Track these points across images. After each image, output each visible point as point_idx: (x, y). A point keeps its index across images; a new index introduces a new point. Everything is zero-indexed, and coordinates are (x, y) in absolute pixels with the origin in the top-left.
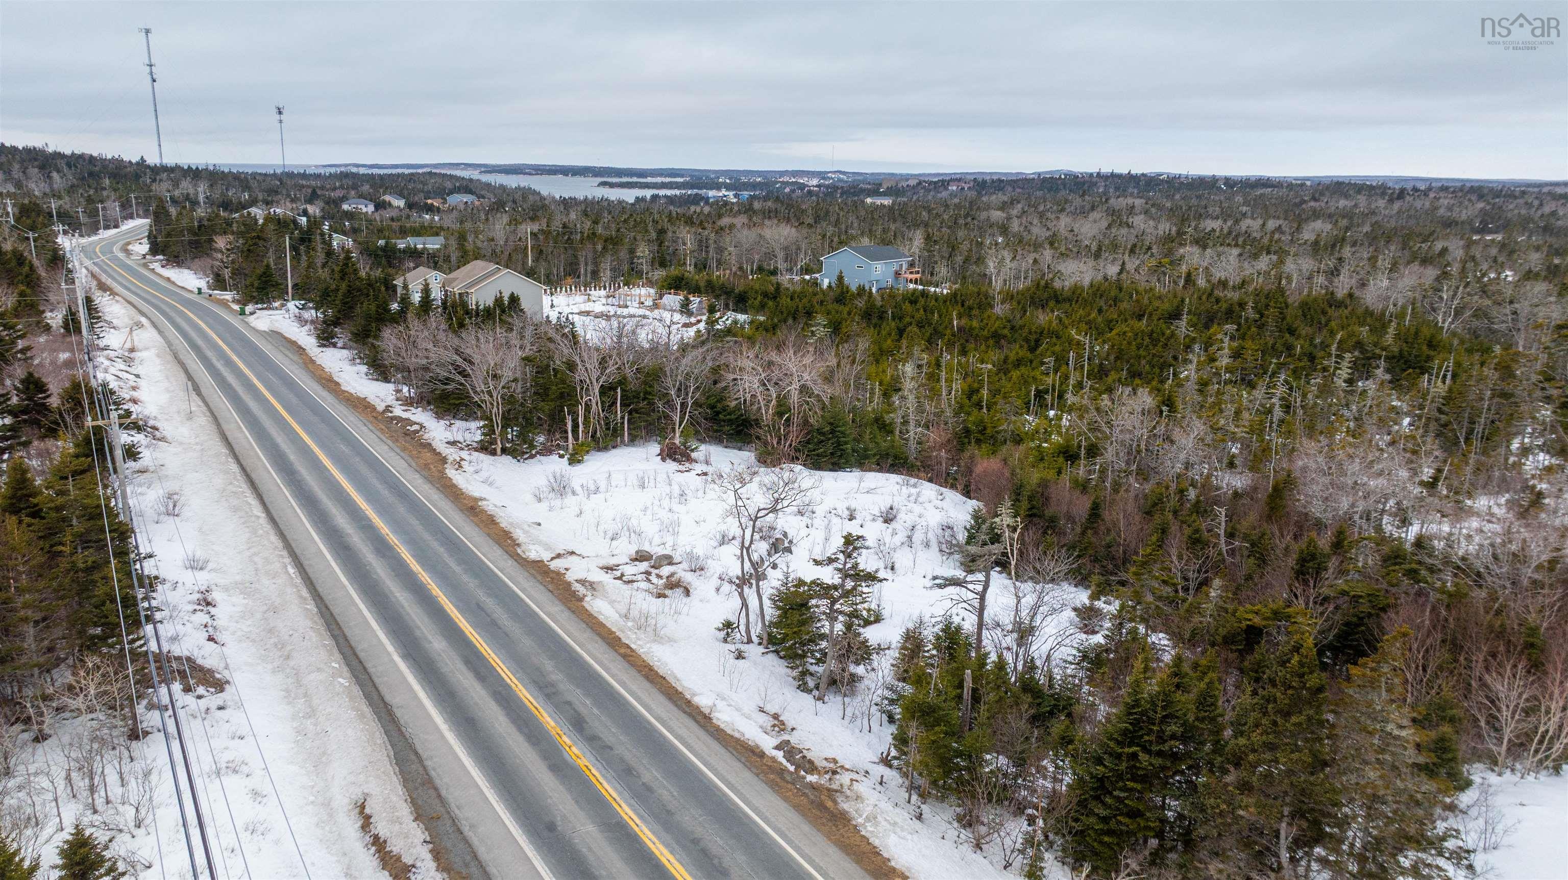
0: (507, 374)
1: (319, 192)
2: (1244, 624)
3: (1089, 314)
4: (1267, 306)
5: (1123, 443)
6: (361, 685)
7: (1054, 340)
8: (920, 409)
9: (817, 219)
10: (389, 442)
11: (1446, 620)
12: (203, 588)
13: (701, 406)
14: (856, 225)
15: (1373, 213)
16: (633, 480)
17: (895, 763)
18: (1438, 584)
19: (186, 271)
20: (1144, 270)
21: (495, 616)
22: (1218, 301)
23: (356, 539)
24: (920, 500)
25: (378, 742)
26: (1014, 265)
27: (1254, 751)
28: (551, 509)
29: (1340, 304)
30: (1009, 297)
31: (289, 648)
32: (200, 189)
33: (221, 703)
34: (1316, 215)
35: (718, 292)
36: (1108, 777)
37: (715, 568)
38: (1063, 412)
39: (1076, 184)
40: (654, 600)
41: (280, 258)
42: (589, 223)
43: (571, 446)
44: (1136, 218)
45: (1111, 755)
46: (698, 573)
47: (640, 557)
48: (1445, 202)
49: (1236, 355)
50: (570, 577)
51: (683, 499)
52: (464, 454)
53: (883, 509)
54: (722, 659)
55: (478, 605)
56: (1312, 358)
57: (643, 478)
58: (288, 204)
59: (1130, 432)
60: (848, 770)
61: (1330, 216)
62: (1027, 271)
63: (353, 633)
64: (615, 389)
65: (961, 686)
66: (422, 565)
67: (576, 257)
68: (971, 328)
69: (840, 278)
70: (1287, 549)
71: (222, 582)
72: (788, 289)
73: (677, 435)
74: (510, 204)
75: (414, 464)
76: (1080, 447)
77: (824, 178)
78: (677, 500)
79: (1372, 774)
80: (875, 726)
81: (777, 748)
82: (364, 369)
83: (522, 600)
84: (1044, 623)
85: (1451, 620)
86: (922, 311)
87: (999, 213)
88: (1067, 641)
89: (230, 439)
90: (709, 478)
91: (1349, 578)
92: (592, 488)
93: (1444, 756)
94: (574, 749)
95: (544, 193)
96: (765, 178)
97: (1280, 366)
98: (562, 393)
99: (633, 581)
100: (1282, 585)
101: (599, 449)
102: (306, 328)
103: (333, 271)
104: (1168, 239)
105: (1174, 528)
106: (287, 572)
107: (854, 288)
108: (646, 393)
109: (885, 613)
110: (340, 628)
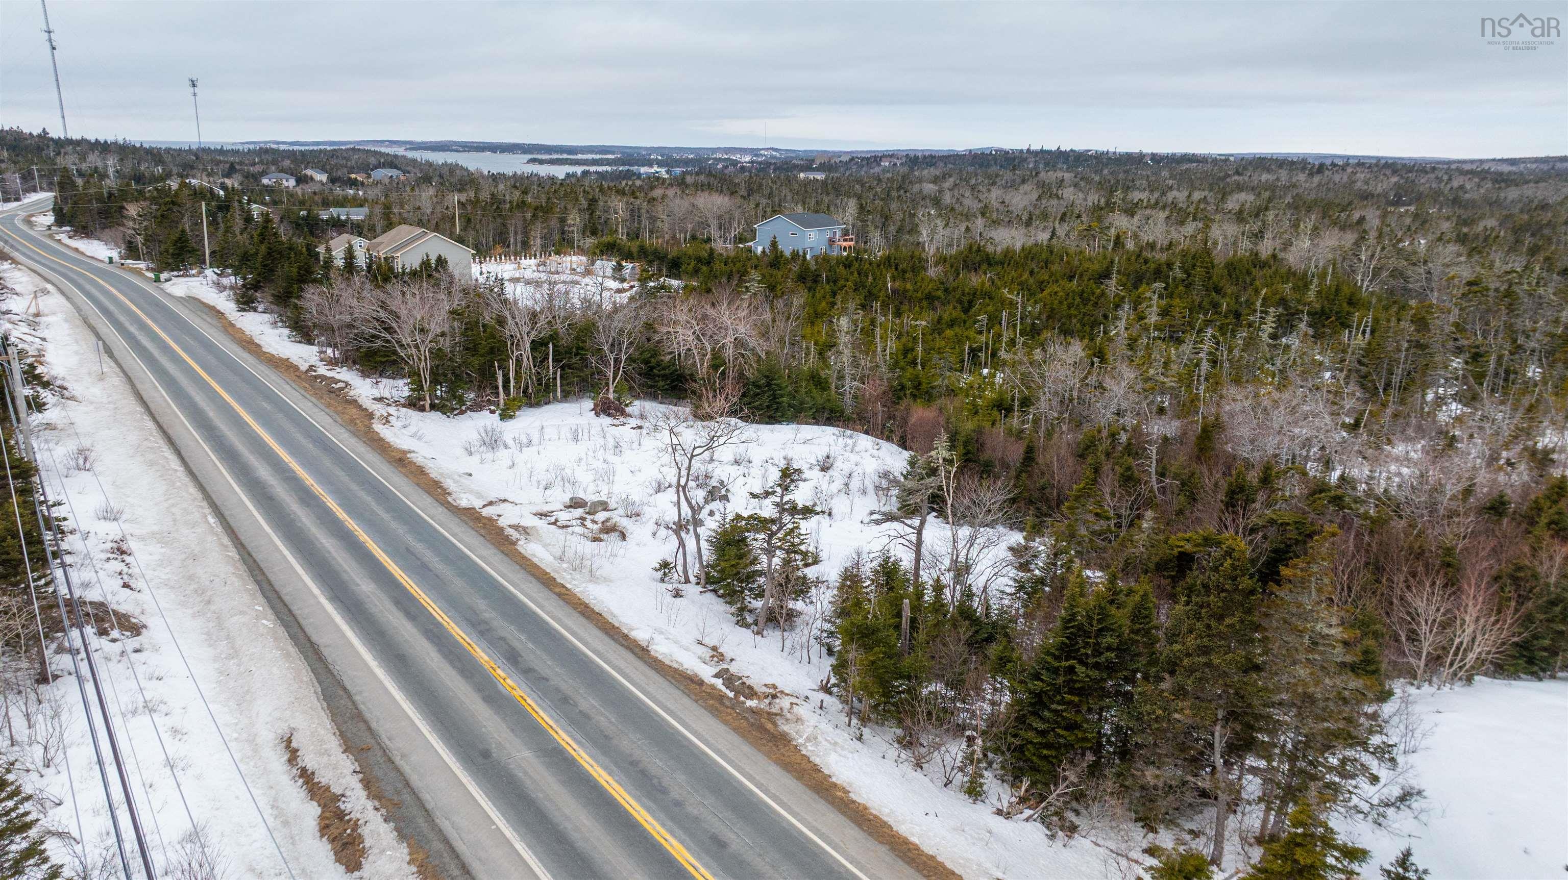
0: (435, 328)
1: (238, 167)
2: (1176, 551)
3: (1021, 276)
4: (1194, 266)
5: (1056, 393)
6: (286, 626)
7: (987, 300)
8: (855, 364)
9: (750, 192)
10: (313, 399)
11: (1369, 545)
12: (117, 538)
13: (634, 362)
14: (789, 198)
15: (1294, 186)
16: (566, 433)
17: (835, 690)
18: (1362, 511)
19: (96, 242)
20: (1074, 235)
21: (426, 559)
22: (1146, 262)
23: (280, 490)
24: (857, 449)
25: (305, 679)
26: (947, 232)
27: (1188, 655)
28: (482, 461)
29: (1264, 265)
30: (942, 260)
31: (209, 593)
32: (110, 162)
33: (137, 646)
34: (1240, 188)
35: (651, 258)
36: (1045, 692)
37: (651, 514)
38: (996, 370)
39: (1007, 159)
40: (589, 543)
41: (197, 224)
42: (518, 194)
43: (502, 402)
44: (1065, 191)
45: (1048, 670)
46: (634, 518)
47: (575, 504)
48: (1361, 176)
49: (1165, 313)
50: (502, 522)
51: (618, 450)
52: (392, 410)
53: (820, 458)
54: (660, 597)
55: (408, 549)
56: (1238, 315)
57: (576, 431)
58: (205, 178)
59: (1063, 382)
60: (787, 695)
61: (1253, 189)
62: (959, 240)
63: (278, 578)
64: (546, 345)
65: (899, 615)
66: (348, 513)
67: (504, 225)
68: (905, 291)
69: (774, 244)
70: (1216, 485)
71: (137, 532)
72: (721, 255)
73: (611, 390)
74: (436, 179)
75: (339, 420)
76: (1013, 400)
77: (756, 155)
78: (612, 452)
79: (1302, 672)
80: (815, 659)
81: (717, 676)
82: (286, 331)
83: (453, 544)
84: (981, 556)
85: (1374, 545)
86: (856, 274)
87: (931, 186)
88: (1004, 571)
89: (145, 397)
90: (644, 431)
91: (1277, 507)
92: (525, 441)
93: (1368, 668)
94: (509, 681)
95: (472, 168)
96: (698, 155)
97: (1207, 323)
98: (492, 348)
99: (567, 526)
100: (1211, 517)
101: (531, 405)
102: (225, 293)
103: (252, 237)
104: (1097, 208)
105: (1106, 467)
106: (207, 522)
107: (787, 254)
108: (578, 348)
109: (823, 555)
110: (264, 574)
